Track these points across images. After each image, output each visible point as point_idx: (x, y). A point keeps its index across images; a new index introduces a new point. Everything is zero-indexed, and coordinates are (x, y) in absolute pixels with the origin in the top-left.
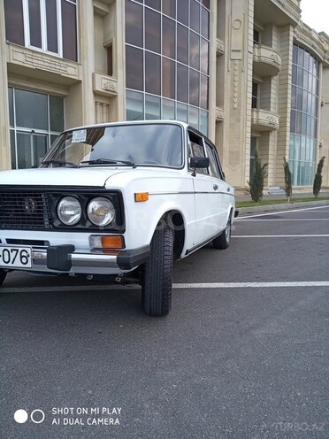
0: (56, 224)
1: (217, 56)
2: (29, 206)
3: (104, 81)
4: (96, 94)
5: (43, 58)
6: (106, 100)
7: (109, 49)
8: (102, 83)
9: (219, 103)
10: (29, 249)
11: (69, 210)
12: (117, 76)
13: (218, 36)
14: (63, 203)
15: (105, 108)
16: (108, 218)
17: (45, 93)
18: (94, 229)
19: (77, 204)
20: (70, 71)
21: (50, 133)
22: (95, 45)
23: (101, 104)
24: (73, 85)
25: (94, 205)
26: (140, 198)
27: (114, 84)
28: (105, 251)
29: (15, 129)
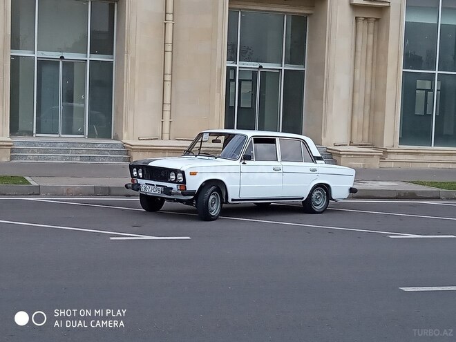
0: (169, 180)
2: (163, 174)
6: (374, 12)
10: (161, 188)
11: (172, 176)
14: (171, 174)
15: (370, 25)
16: (182, 180)
17: (282, 14)
18: (178, 183)
19: (174, 174)
21: (283, 68)
23: (366, 19)
25: (179, 175)
26: (193, 174)
29: (239, 65)
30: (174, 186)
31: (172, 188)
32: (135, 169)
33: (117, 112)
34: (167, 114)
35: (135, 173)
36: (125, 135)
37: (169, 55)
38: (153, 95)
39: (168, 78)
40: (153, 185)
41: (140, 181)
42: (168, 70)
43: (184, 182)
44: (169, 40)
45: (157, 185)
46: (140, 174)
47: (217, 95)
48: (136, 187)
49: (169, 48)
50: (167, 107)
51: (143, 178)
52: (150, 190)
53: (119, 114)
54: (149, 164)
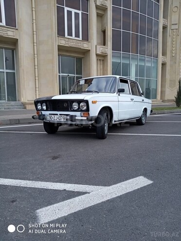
0: (72, 109)
1: (163, 28)
2: (65, 105)
3: (101, 49)
4: (97, 55)
5: (73, 41)
6: (102, 58)
7: (104, 32)
8: (100, 50)
9: (164, 54)
10: (65, 116)
11: (75, 106)
12: (107, 45)
13: (163, 18)
14: (74, 104)
15: (101, 62)
16: (85, 108)
17: (74, 57)
18: (82, 111)
19: (77, 104)
20: (85, 46)
21: (76, 76)
22: (97, 31)
23: (100, 60)
24: (87, 52)
25: (82, 104)
26: (94, 102)
27: (106, 49)
28: (84, 117)
29: (61, 74)
30: (78, 114)
31: (76, 116)
32: (39, 104)
33: (18, 94)
34: (37, 92)
35: (39, 107)
36: (22, 99)
37: (36, 70)
38: (32, 84)
39: (37, 78)
40: (57, 114)
41: (43, 113)
42: (37, 75)
43: (88, 110)
44: (36, 64)
45: (60, 115)
46: (45, 108)
47: (56, 84)
48: (42, 117)
49: (36, 67)
50: (37, 89)
51: (47, 110)
52: (56, 118)
53: (19, 92)
54: (53, 98)
